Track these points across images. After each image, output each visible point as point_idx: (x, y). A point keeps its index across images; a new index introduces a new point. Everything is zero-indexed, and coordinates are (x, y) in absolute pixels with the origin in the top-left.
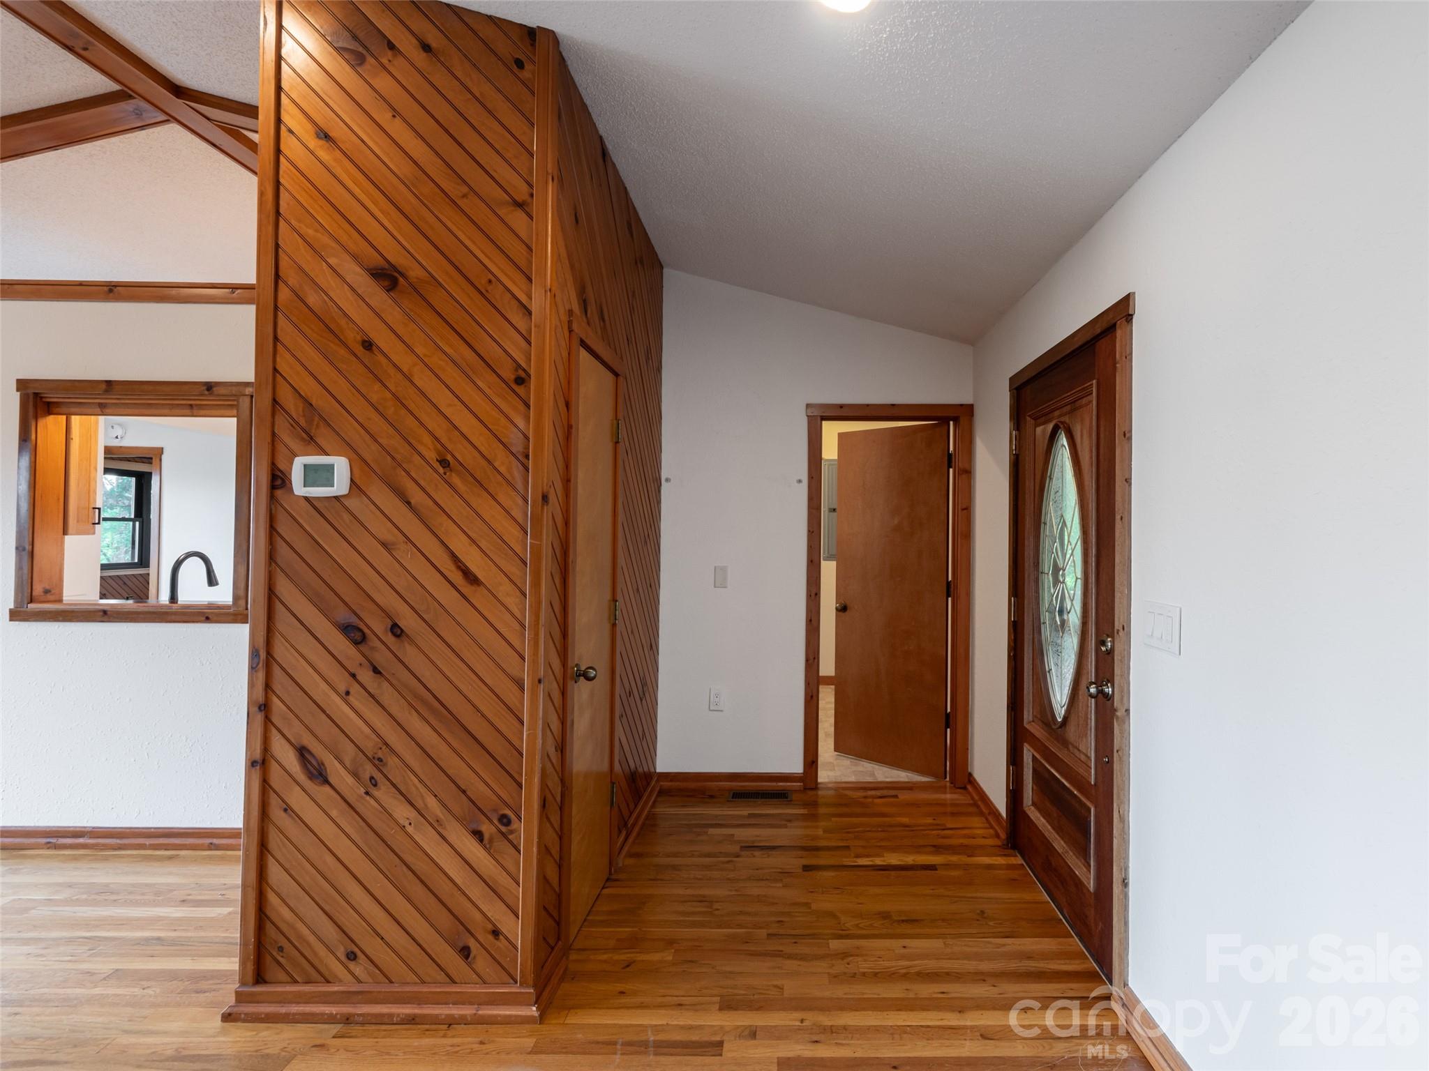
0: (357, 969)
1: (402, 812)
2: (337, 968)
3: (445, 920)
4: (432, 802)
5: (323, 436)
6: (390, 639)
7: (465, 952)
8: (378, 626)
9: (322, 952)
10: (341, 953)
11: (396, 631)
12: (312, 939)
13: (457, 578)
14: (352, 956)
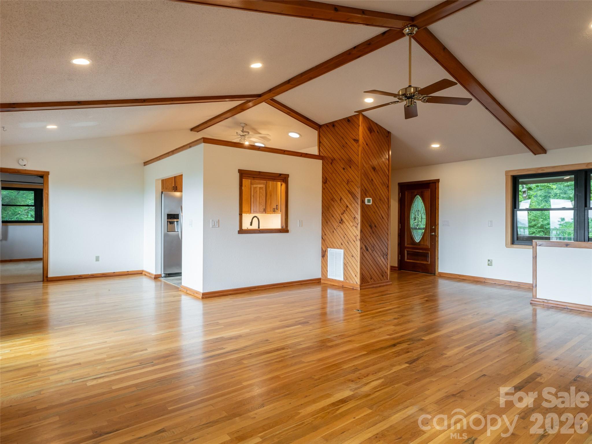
0: (372, 280)
1: (376, 255)
2: (369, 280)
3: (380, 270)
4: (379, 253)
5: (368, 195)
6: (374, 227)
7: (383, 276)
8: (373, 226)
9: (368, 278)
10: (370, 278)
11: (375, 226)
12: (367, 276)
13: (381, 217)
14: (371, 278)
